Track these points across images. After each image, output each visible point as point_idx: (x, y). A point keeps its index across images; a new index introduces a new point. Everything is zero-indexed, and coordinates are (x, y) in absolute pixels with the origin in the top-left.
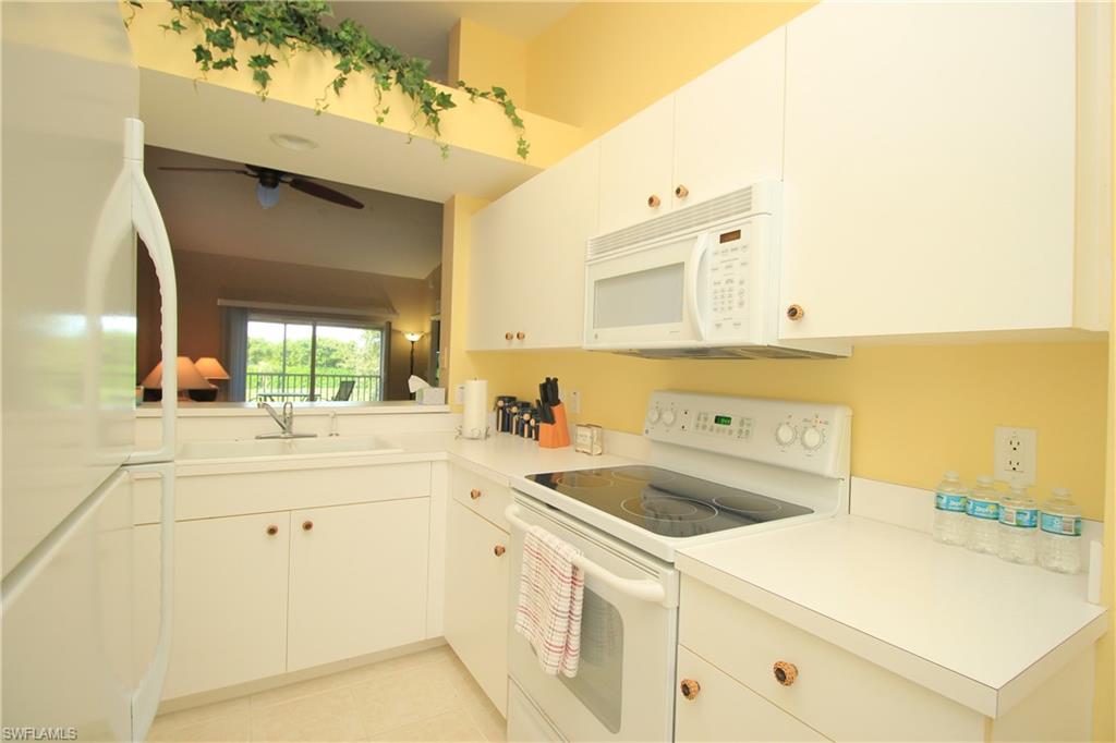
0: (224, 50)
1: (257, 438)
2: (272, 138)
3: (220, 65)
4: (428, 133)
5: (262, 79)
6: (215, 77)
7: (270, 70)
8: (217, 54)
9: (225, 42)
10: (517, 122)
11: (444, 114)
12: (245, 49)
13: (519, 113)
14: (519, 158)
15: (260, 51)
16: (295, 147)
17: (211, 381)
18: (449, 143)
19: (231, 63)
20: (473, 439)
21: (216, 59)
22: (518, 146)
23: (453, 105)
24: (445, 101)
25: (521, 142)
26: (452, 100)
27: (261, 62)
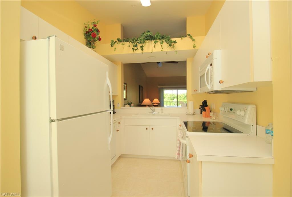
0: (136, 47)
1: (149, 113)
2: (148, 58)
3: (136, 50)
4: (172, 50)
5: (142, 50)
6: (136, 52)
7: (143, 48)
8: (135, 48)
9: (136, 46)
10: (193, 40)
11: (175, 45)
12: (139, 45)
13: (194, 38)
14: (194, 48)
15: (141, 45)
16: (152, 58)
17: (157, 103)
18: (177, 50)
19: (137, 49)
20: (191, 115)
21: (135, 49)
22: (193, 46)
23: (177, 42)
24: (175, 42)
25: (195, 45)
26: (176, 41)
27: (142, 47)
